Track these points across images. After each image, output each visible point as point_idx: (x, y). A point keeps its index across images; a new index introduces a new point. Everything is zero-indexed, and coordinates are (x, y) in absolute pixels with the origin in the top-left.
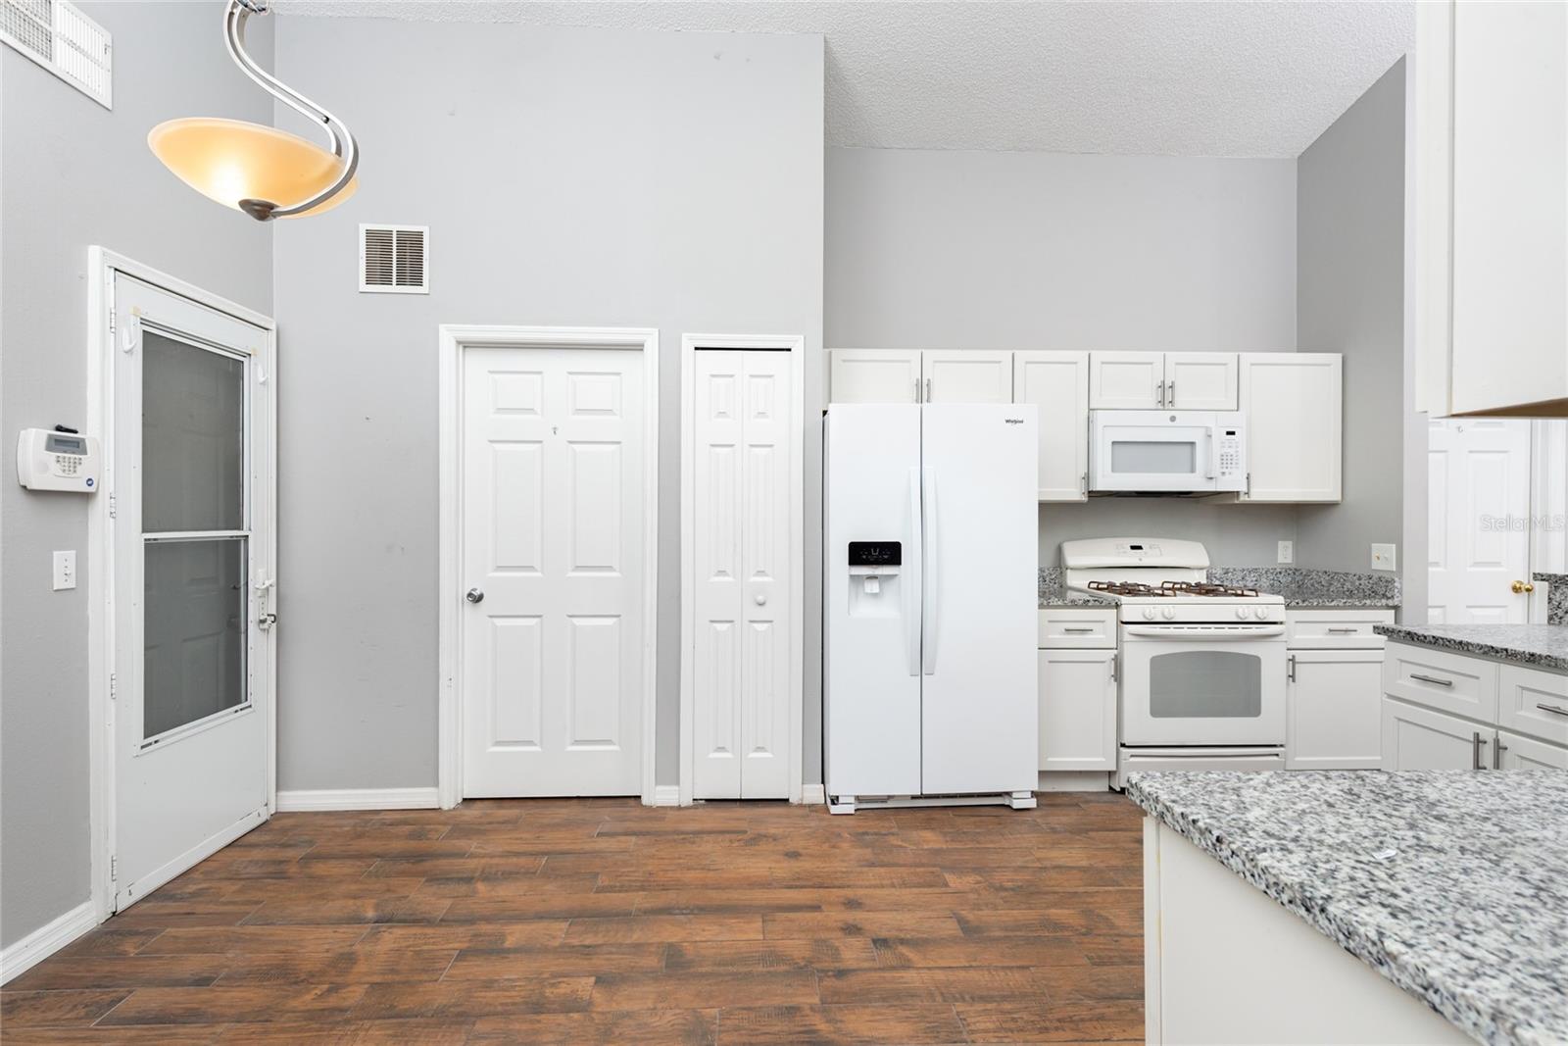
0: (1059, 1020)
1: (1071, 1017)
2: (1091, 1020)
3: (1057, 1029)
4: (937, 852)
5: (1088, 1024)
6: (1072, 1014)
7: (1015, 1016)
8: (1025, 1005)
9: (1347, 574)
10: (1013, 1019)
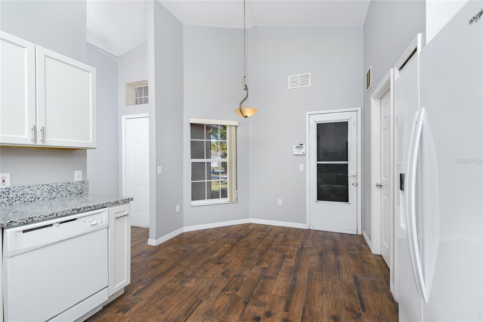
0: (155, 296)
1: (153, 299)
2: (149, 302)
3: (154, 294)
5: (149, 300)
6: (154, 299)
7: (165, 290)
8: (165, 293)
10: (165, 289)
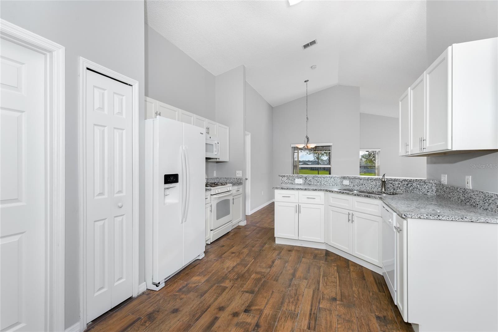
4: (207, 281)
9: (231, 178)
